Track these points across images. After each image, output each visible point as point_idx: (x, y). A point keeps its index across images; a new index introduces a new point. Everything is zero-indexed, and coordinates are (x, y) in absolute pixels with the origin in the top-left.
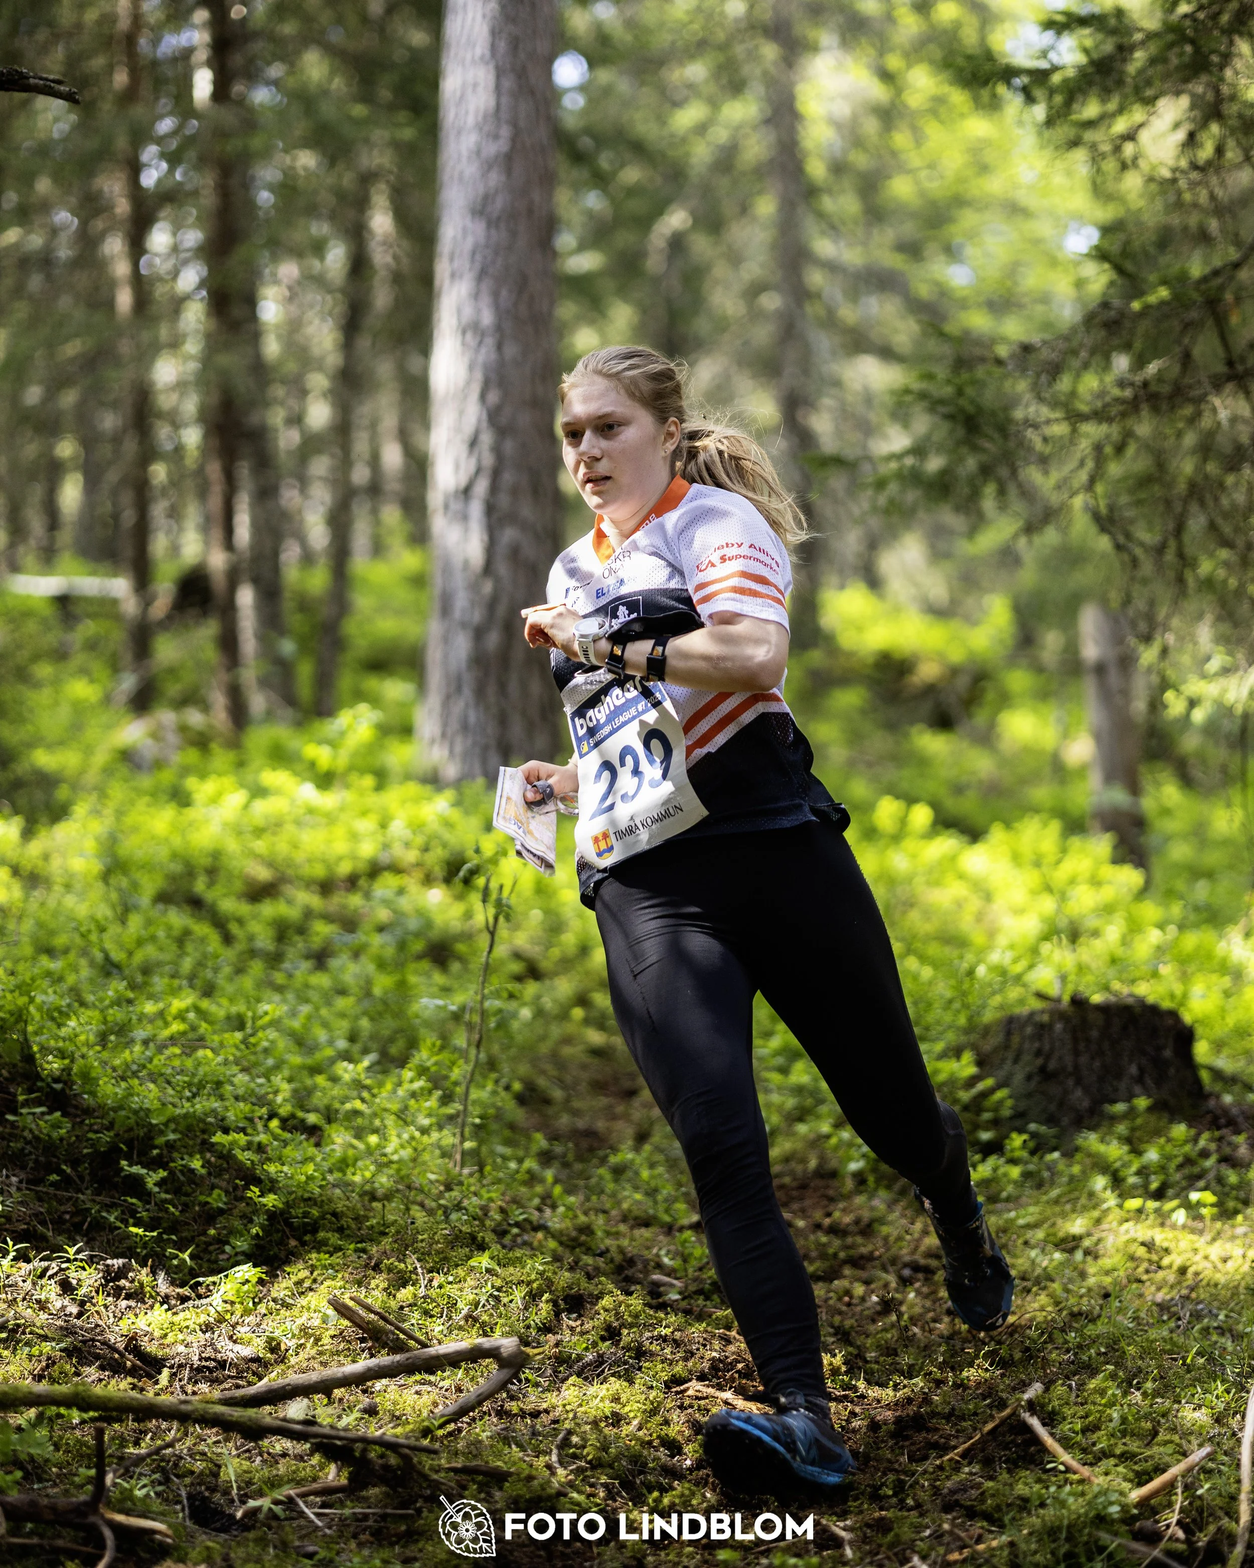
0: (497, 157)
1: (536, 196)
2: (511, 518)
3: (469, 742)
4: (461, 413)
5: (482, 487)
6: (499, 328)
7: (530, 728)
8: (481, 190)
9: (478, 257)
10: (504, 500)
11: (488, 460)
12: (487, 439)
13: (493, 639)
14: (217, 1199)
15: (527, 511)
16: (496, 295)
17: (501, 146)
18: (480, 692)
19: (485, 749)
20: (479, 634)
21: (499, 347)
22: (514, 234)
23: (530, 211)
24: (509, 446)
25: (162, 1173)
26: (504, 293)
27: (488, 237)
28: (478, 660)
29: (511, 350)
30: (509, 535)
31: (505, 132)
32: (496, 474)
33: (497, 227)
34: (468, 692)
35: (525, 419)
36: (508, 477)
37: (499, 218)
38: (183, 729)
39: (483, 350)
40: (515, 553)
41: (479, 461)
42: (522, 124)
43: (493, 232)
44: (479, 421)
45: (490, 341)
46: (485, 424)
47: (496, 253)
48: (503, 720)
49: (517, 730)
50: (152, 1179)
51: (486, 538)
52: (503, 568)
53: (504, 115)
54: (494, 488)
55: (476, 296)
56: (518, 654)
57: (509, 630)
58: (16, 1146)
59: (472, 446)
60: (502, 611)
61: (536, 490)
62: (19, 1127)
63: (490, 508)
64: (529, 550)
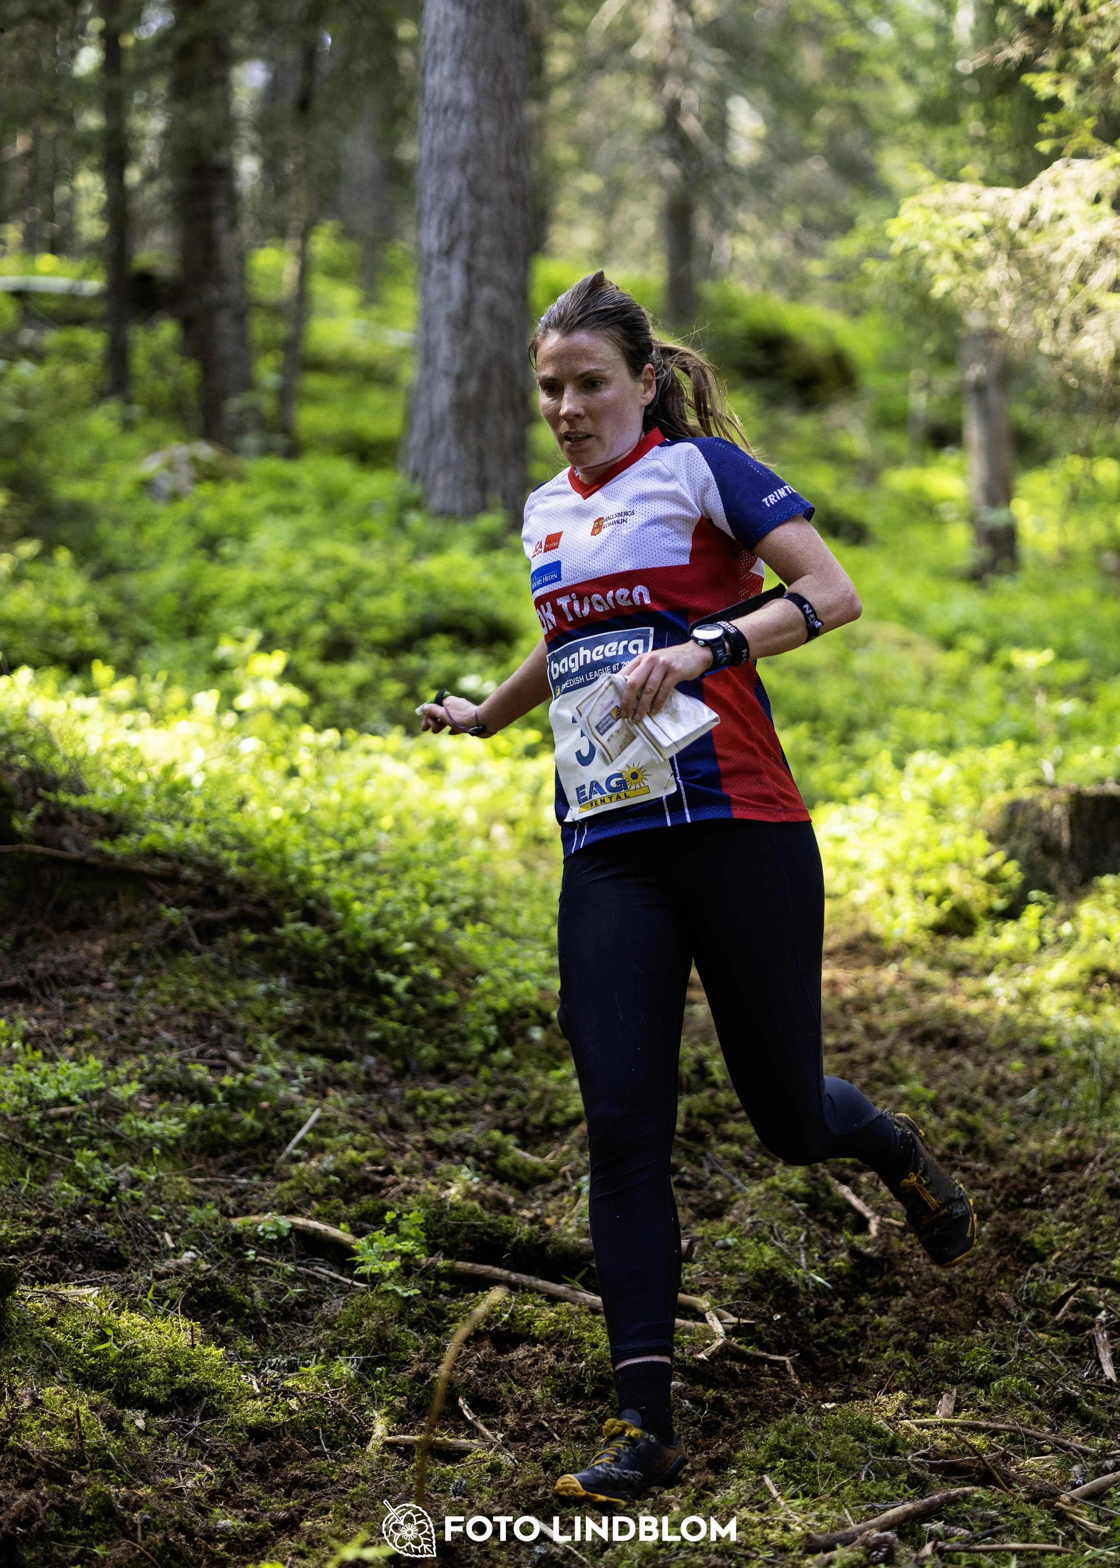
2: (488, 279)
3: (451, 476)
4: (443, 183)
5: (462, 250)
6: (477, 106)
9: (459, 41)
10: (481, 262)
11: (467, 225)
12: (466, 207)
13: (473, 386)
14: (450, 999)
15: (502, 272)
16: (474, 76)
18: (460, 435)
19: (466, 482)
20: (460, 380)
21: (478, 122)
22: (490, 20)
24: (486, 213)
25: (407, 980)
26: (482, 75)
27: (467, 23)
28: (459, 406)
29: (488, 126)
30: (486, 293)
32: (474, 236)
33: (476, 14)
34: (449, 433)
35: (500, 188)
36: (486, 241)
38: (194, 461)
39: (463, 126)
40: (491, 309)
41: (458, 227)
43: (472, 18)
44: (460, 190)
45: (467, 117)
46: (465, 193)
47: (475, 37)
48: (481, 459)
49: (492, 467)
50: (401, 985)
51: (465, 295)
52: (481, 323)
54: (473, 251)
55: (456, 75)
56: (495, 398)
57: (485, 378)
58: (281, 952)
59: (452, 213)
60: (480, 360)
61: (509, 253)
62: (283, 937)
63: (469, 269)
64: (506, 307)
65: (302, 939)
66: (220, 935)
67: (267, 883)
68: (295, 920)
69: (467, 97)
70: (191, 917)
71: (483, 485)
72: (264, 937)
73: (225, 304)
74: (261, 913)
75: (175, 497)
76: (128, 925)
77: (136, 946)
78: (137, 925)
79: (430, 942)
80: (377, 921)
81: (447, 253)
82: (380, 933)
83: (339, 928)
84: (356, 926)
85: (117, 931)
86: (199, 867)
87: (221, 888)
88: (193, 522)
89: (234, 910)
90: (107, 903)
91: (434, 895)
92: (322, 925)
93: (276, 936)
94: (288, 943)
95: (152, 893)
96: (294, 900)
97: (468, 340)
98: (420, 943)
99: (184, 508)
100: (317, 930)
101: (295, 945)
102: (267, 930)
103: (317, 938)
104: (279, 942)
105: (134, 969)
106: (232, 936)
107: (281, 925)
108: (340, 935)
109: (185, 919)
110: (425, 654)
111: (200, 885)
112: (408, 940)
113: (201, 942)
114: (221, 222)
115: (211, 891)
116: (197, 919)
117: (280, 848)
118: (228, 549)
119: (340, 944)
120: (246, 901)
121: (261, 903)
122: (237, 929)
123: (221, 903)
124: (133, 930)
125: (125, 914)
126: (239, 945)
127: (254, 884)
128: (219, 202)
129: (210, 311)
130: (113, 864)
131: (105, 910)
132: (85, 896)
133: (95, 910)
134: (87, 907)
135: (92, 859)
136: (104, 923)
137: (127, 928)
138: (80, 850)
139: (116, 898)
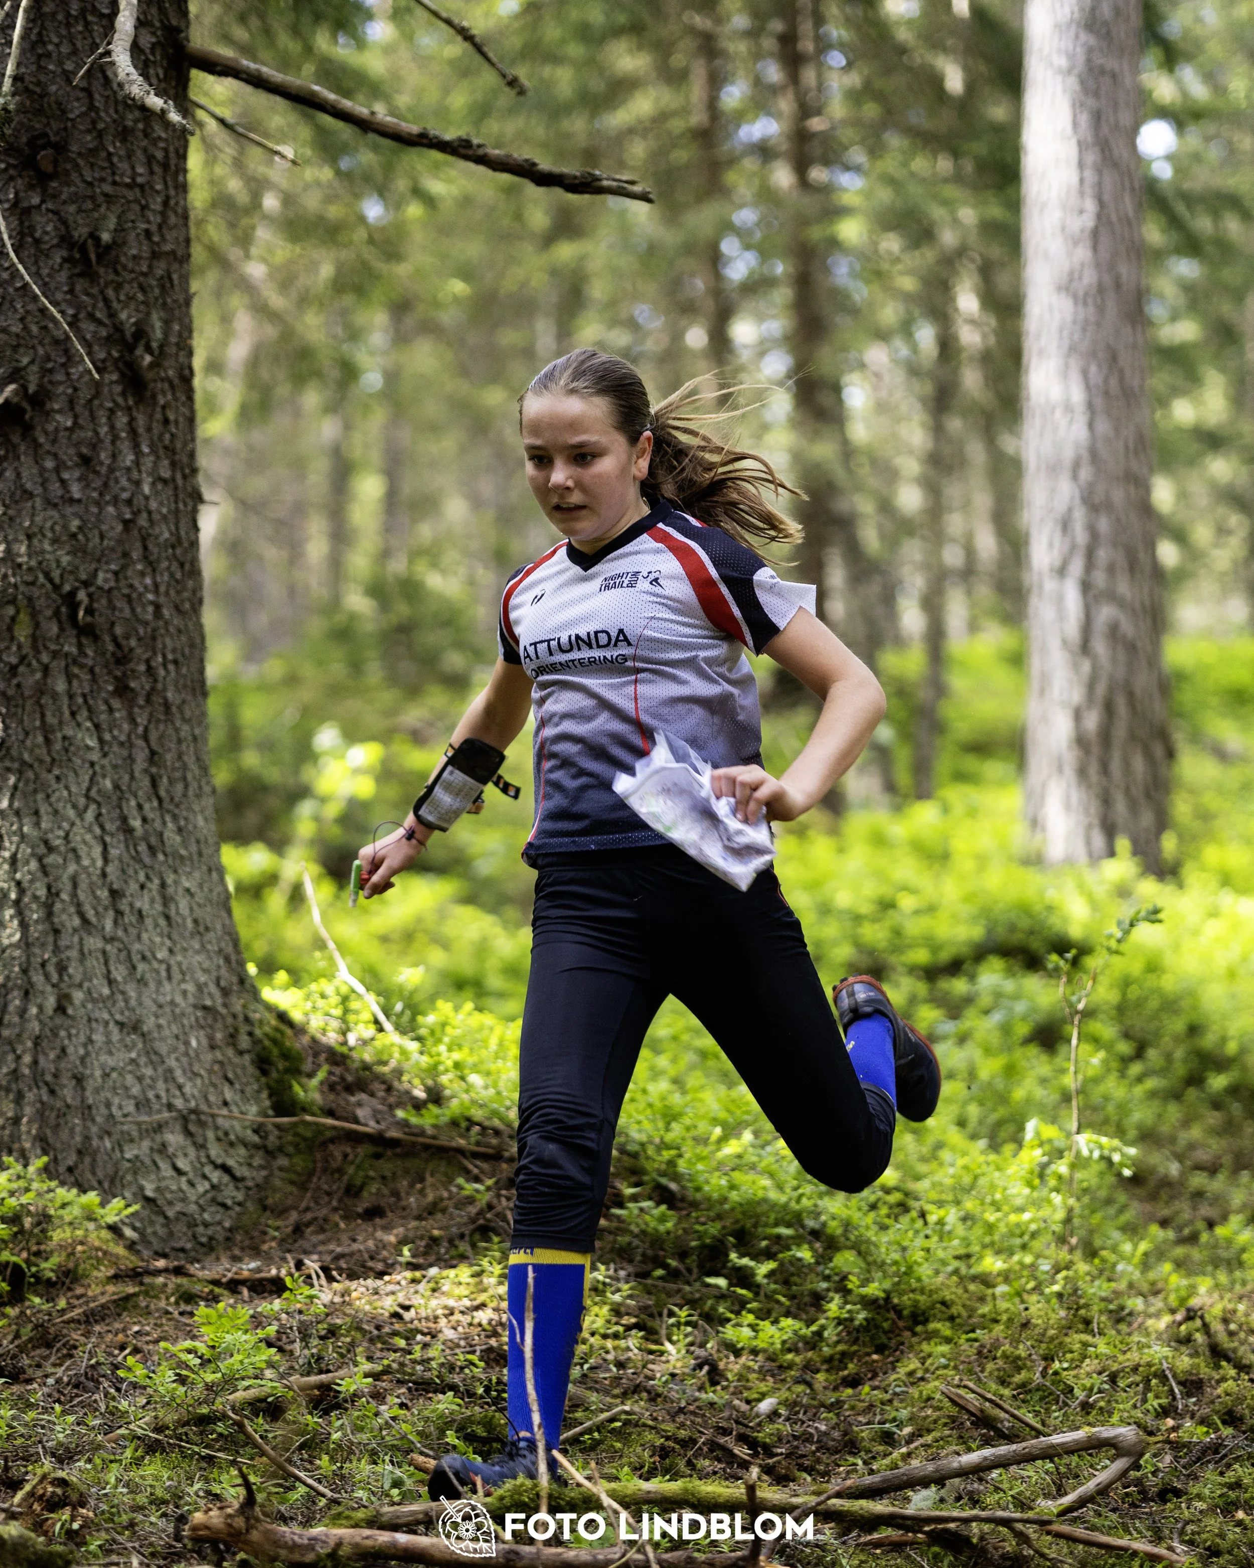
0: (1082, 231)
1: (1124, 269)
2: (1111, 596)
3: (1073, 820)
4: (1053, 491)
5: (1077, 567)
6: (1090, 406)
7: (1133, 807)
8: (1066, 267)
9: (1065, 333)
10: (1100, 578)
11: (1082, 538)
12: (1079, 516)
13: (1093, 720)
15: (1124, 588)
16: (1085, 373)
17: (1088, 221)
18: (1082, 773)
19: (1089, 827)
20: (1078, 714)
23: (1118, 285)
24: (1104, 525)
25: (771, 1265)
26: (1093, 369)
27: (1076, 313)
28: (1081, 741)
29: (1103, 426)
30: (1106, 613)
31: (1090, 206)
32: (1091, 549)
33: (1085, 303)
34: (1070, 772)
35: (1118, 495)
37: (1086, 295)
39: (1075, 427)
40: (1113, 630)
41: (1072, 541)
42: (1107, 197)
43: (1080, 307)
44: (1072, 498)
45: (1081, 419)
46: (1077, 501)
47: (1084, 330)
48: (1106, 801)
49: (1120, 807)
50: (761, 1270)
51: (1082, 616)
52: (1100, 647)
53: (1089, 191)
54: (1089, 568)
55: (1064, 374)
56: (1120, 731)
57: (1109, 708)
58: (623, 1240)
59: (1065, 525)
60: (1101, 690)
61: (1133, 566)
62: (626, 1221)
63: (1086, 586)
64: (1127, 628)
65: (646, 1221)
69: (1078, 395)
71: (1110, 831)
76: (432, 1210)
77: (436, 1233)
78: (444, 1211)
81: (1061, 571)
85: (419, 1218)
90: (412, 1186)
93: (618, 1218)
95: (466, 1172)
97: (1086, 666)
98: (799, 1226)
100: (664, 1209)
103: (662, 1219)
104: (622, 1227)
105: (432, 1259)
107: (621, 1206)
110: (971, 977)
124: (439, 1216)
125: (431, 1197)
130: (421, 1140)
131: (408, 1194)
132: (384, 1178)
133: (396, 1194)
134: (386, 1191)
135: (393, 1133)
136: (404, 1209)
137: (430, 1213)
138: (378, 1122)
139: (422, 1180)
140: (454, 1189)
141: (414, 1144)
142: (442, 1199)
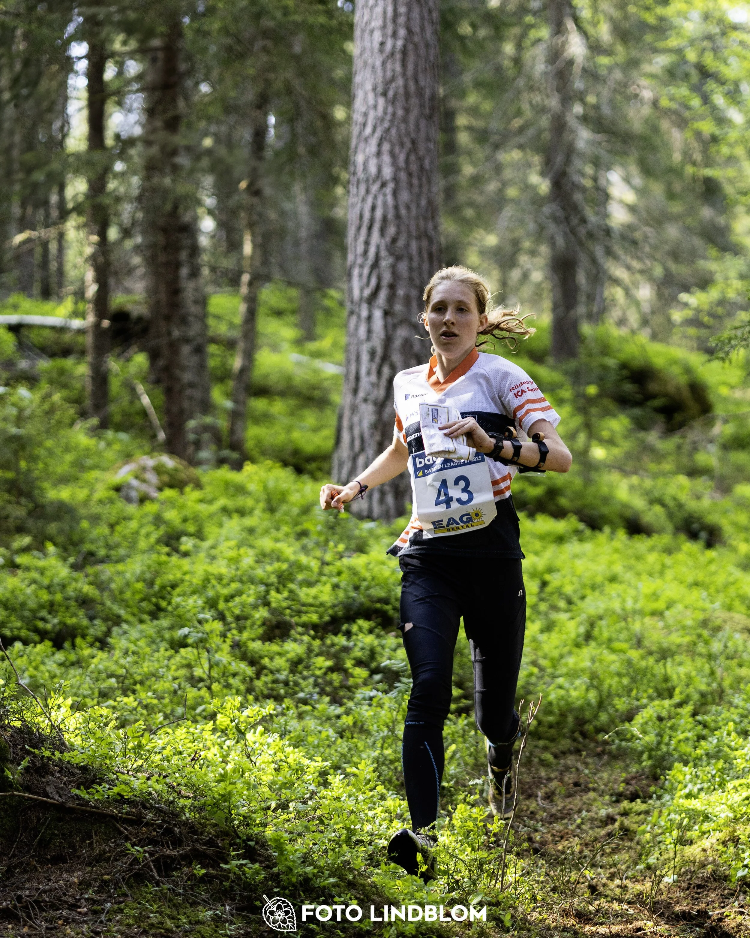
0: (395, 50)
5: (382, 298)
6: (395, 179)
8: (382, 76)
9: (379, 127)
10: (398, 307)
11: (387, 278)
12: (385, 262)
17: (399, 43)
21: (395, 193)
22: (407, 110)
24: (403, 267)
30: (400, 333)
31: (401, 33)
32: (392, 287)
33: (393, 104)
35: (414, 246)
36: (401, 292)
37: (395, 98)
38: (158, 470)
39: (383, 196)
41: (379, 278)
42: (413, 27)
43: (391, 107)
44: (381, 248)
45: (389, 190)
51: (384, 335)
52: (397, 358)
54: (391, 299)
55: (379, 154)
58: (226, 884)
62: (229, 871)
63: (388, 314)
65: (244, 874)
66: (176, 869)
67: (216, 825)
68: (238, 857)
70: (151, 854)
72: (211, 871)
73: (187, 340)
74: (210, 851)
75: (143, 500)
76: (100, 859)
77: (106, 877)
78: (108, 860)
79: (351, 877)
80: (306, 859)
81: (371, 301)
82: (309, 869)
83: (275, 865)
84: (290, 864)
85: (90, 864)
86: (159, 811)
87: (177, 830)
88: (158, 520)
89: (189, 848)
90: (83, 840)
91: (354, 839)
92: (261, 862)
93: (222, 869)
94: (231, 875)
95: (121, 833)
96: (238, 840)
98: (341, 878)
99: (150, 508)
100: (257, 866)
101: (239, 878)
102: (215, 866)
103: (257, 873)
104: (225, 876)
105: (104, 896)
106: (186, 869)
107: (227, 863)
108: (275, 870)
109: (147, 855)
110: (348, 634)
111: (160, 827)
112: (330, 876)
113: (159, 875)
114: (184, 272)
115: (169, 831)
116: (157, 855)
117: (226, 797)
118: (187, 544)
119: (275, 877)
120: (197, 841)
121: (211, 843)
122: (189, 865)
123: (177, 842)
124: (104, 864)
125: (97, 850)
126: (192, 877)
127: (204, 826)
128: (184, 255)
129: (174, 346)
130: (88, 809)
131: (81, 847)
132: (63, 835)
133: (72, 846)
134: (66, 845)
135: (70, 805)
136: (79, 857)
137: (97, 862)
138: (60, 797)
139: (90, 837)
140: (112, 845)
141: (83, 811)
142: (105, 852)
